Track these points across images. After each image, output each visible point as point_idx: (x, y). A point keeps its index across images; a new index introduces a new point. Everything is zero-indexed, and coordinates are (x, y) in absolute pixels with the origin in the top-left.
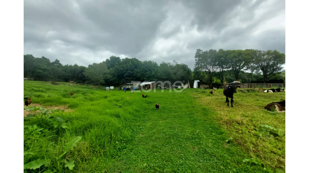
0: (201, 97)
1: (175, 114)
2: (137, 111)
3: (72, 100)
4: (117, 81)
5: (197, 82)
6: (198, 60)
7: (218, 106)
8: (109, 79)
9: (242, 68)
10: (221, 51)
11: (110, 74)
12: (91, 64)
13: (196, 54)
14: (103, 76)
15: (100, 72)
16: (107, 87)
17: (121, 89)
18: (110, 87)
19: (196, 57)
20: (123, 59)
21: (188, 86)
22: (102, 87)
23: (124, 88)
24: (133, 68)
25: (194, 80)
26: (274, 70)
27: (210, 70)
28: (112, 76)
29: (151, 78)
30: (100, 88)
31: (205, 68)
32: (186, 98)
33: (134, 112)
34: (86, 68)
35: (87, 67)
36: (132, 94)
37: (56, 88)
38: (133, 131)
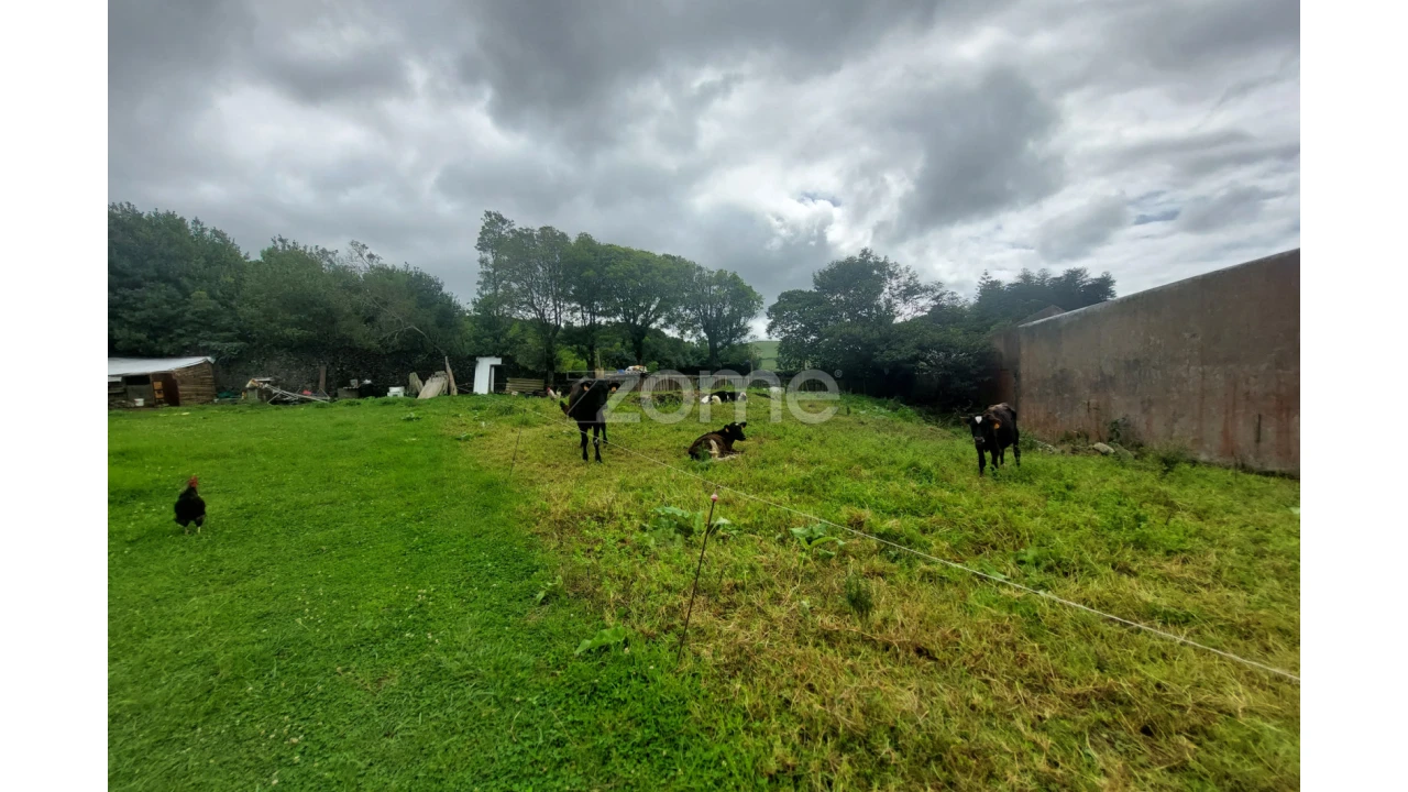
0: (490, 431)
1: (320, 536)
5: (492, 366)
6: (491, 260)
7: (549, 466)
9: (655, 320)
10: (585, 240)
13: (484, 232)
19: (482, 246)
21: (446, 382)
25: (475, 357)
26: (733, 334)
27: (547, 317)
29: (180, 331)
31: (526, 303)
32: (413, 444)
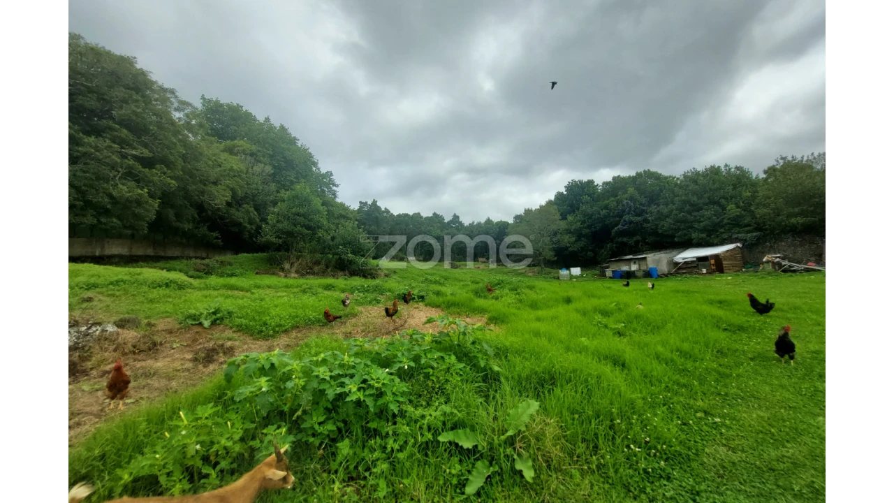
2: (685, 354)
3: (493, 304)
4: (591, 251)
8: (567, 248)
11: (568, 232)
12: (519, 214)
14: (551, 240)
15: (542, 230)
16: (561, 269)
17: (603, 275)
18: (570, 271)
20: (604, 183)
22: (552, 270)
23: (613, 271)
24: (641, 204)
28: (574, 239)
29: (722, 230)
30: (545, 274)
33: (676, 356)
34: (508, 223)
35: (511, 221)
36: (652, 292)
37: (457, 276)
38: (684, 424)
